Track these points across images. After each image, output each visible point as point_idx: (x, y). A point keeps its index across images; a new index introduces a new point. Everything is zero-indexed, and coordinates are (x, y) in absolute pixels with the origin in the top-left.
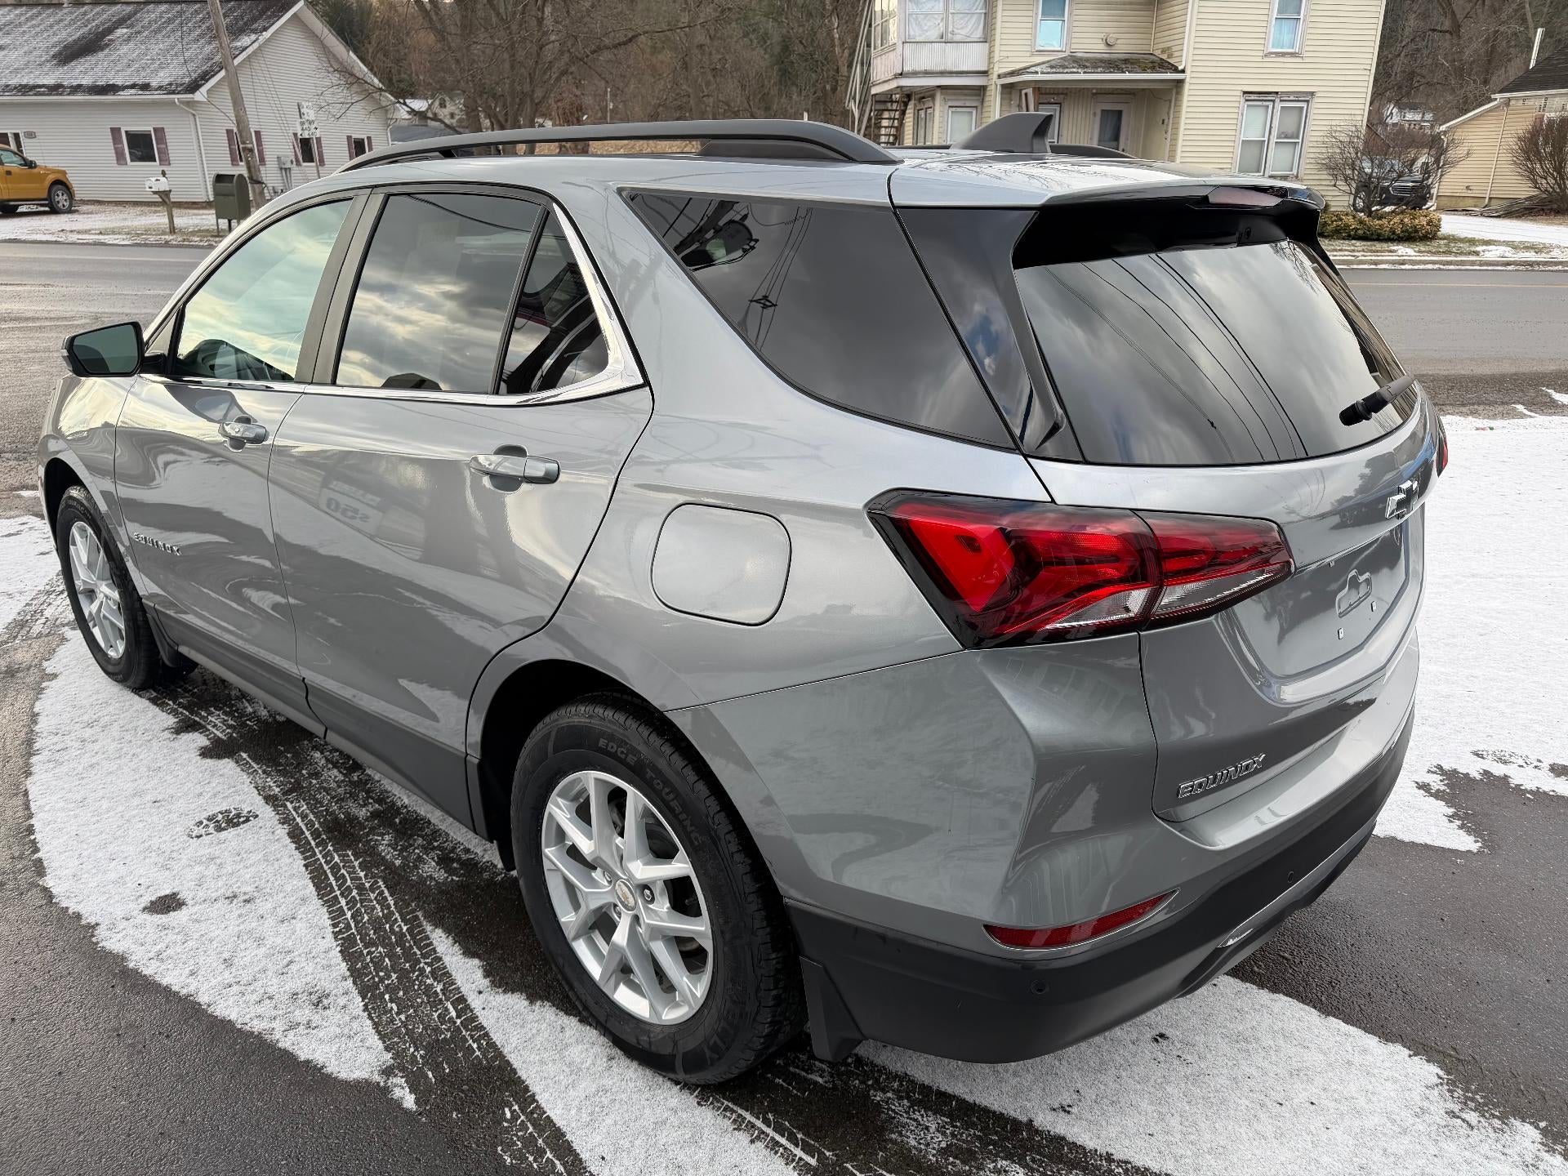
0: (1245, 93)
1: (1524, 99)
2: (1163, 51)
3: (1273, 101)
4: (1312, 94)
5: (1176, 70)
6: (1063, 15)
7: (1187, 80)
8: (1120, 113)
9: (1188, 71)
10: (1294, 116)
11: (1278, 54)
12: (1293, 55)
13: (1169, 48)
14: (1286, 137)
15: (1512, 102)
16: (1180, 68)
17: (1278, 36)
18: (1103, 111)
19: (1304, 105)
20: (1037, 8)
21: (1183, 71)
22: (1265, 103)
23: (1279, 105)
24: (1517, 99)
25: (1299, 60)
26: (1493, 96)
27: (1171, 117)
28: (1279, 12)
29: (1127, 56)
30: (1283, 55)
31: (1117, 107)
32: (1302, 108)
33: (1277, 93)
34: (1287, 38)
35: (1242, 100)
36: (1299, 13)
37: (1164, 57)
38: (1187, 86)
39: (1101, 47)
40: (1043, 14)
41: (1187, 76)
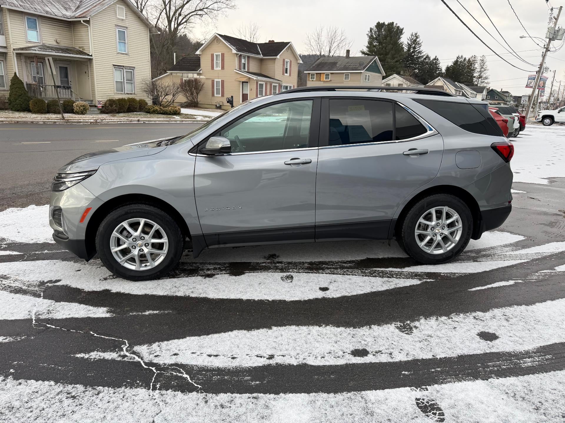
0: (114, 65)
1: (176, 73)
2: (80, 47)
3: (123, 69)
4: (134, 67)
5: (88, 55)
6: (37, 29)
7: (94, 59)
8: (66, 68)
9: (93, 55)
10: (129, 74)
11: (121, 53)
12: (126, 54)
13: (82, 47)
14: (129, 81)
15: (173, 74)
16: (90, 54)
17: (120, 48)
18: (60, 67)
19: (132, 71)
20: (26, 25)
21: (91, 56)
22: (120, 69)
23: (125, 70)
24: (174, 73)
25: (128, 56)
26: (167, 72)
27: (89, 71)
28: (119, 40)
29: (66, 48)
30: (123, 54)
31: (65, 66)
32: (132, 72)
33: (124, 66)
34: (123, 48)
35: (113, 68)
36: (125, 41)
37: (81, 50)
38: (94, 61)
39: (55, 43)
40: (28, 28)
41: (93, 57)
